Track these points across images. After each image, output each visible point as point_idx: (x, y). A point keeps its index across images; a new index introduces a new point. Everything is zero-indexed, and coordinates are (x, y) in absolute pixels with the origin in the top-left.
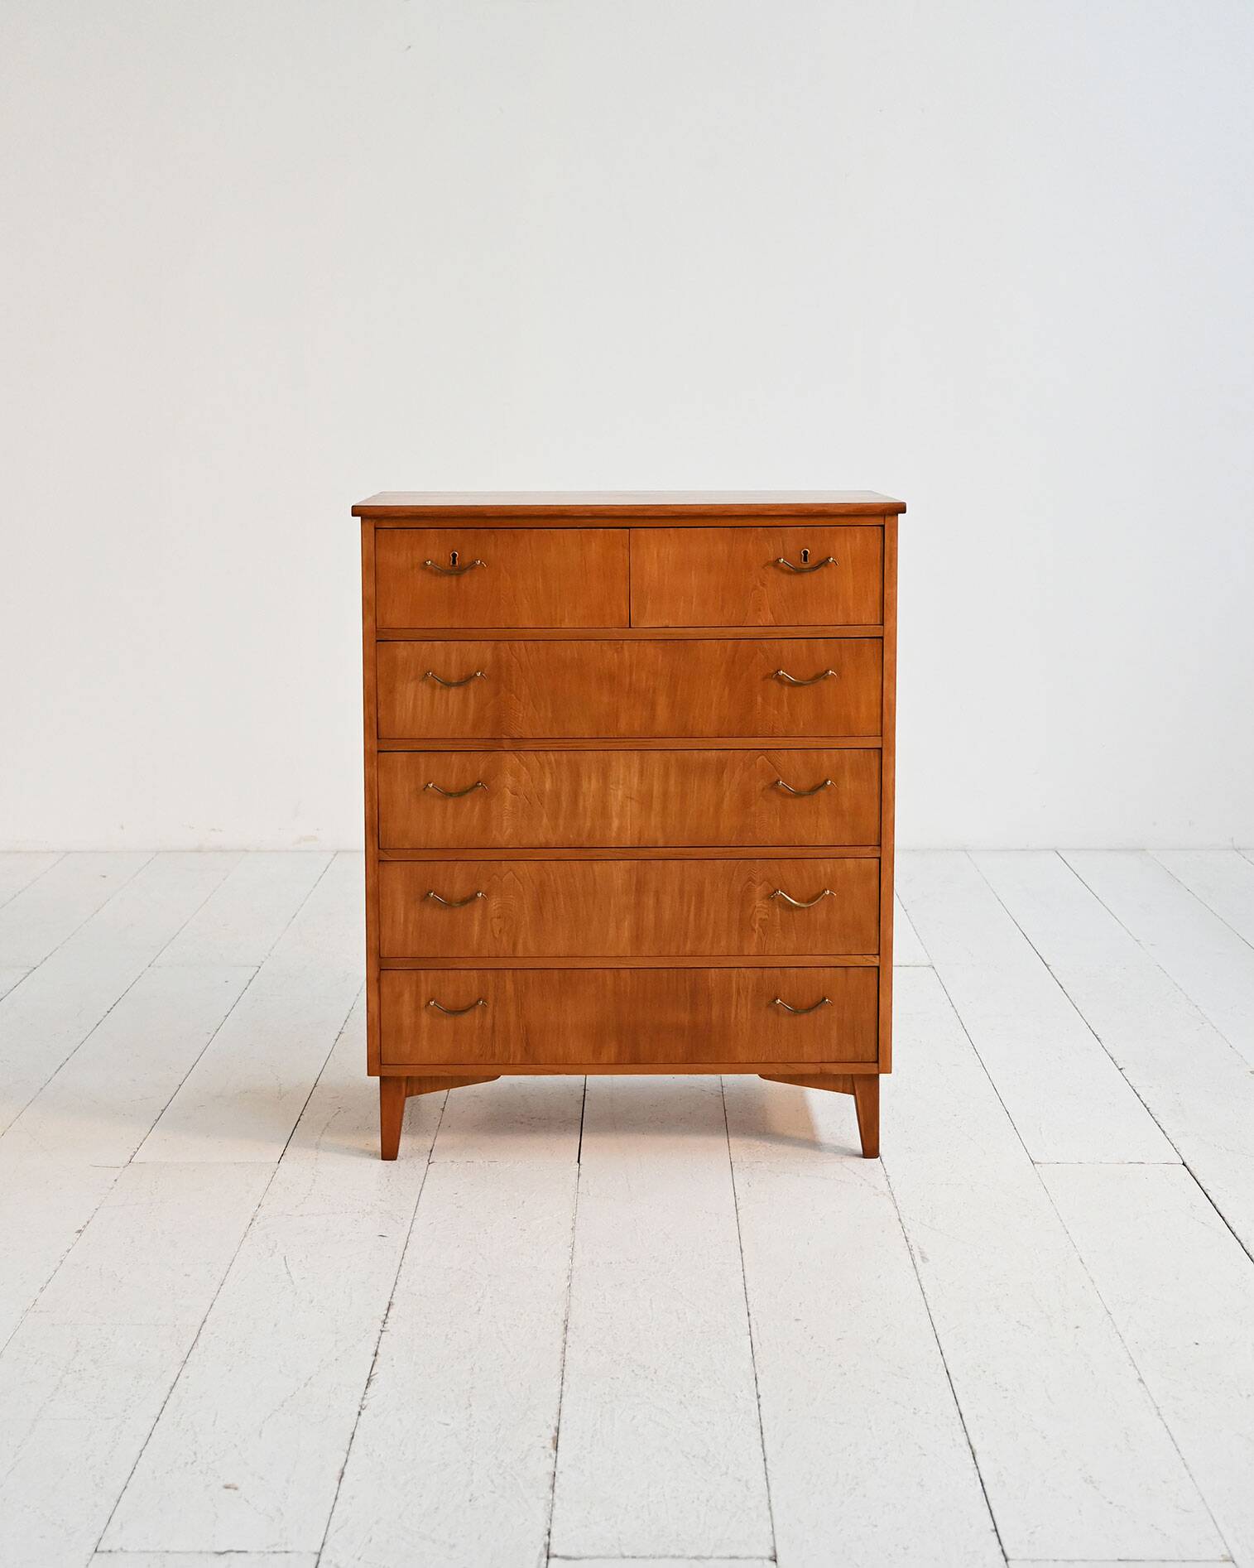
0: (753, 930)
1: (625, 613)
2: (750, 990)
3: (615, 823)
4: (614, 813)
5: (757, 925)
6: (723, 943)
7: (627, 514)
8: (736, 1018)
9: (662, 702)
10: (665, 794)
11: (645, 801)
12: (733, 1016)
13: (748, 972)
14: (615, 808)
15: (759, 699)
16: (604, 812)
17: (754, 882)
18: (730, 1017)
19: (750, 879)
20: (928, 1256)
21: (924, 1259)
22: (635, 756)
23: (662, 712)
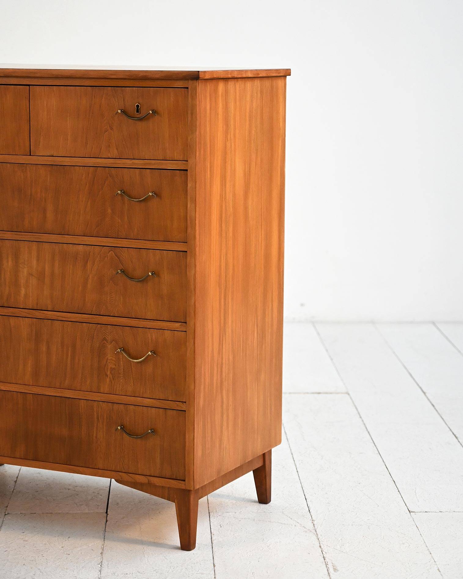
0: (107, 375)
1: (27, 144)
2: (105, 417)
3: (23, 291)
4: (22, 285)
5: (109, 372)
6: (88, 382)
7: (24, 75)
8: (96, 437)
9: (50, 208)
10: (52, 274)
11: (41, 276)
12: (95, 435)
13: (104, 405)
14: (22, 281)
15: (109, 211)
16: (16, 283)
17: (106, 340)
18: (93, 435)
19: (105, 339)
20: (338, 568)
21: (335, 570)
22: (34, 246)
23: (50, 215)
